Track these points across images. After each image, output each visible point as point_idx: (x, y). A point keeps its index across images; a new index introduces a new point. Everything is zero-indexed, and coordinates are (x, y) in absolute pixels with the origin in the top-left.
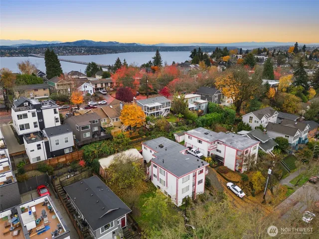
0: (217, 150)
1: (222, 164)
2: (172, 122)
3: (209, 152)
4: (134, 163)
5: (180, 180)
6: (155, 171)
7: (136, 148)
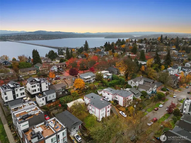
0: (116, 98)
1: (118, 103)
2: (96, 85)
3: (112, 99)
4: (82, 105)
5: (101, 111)
6: (90, 108)
7: (81, 98)
